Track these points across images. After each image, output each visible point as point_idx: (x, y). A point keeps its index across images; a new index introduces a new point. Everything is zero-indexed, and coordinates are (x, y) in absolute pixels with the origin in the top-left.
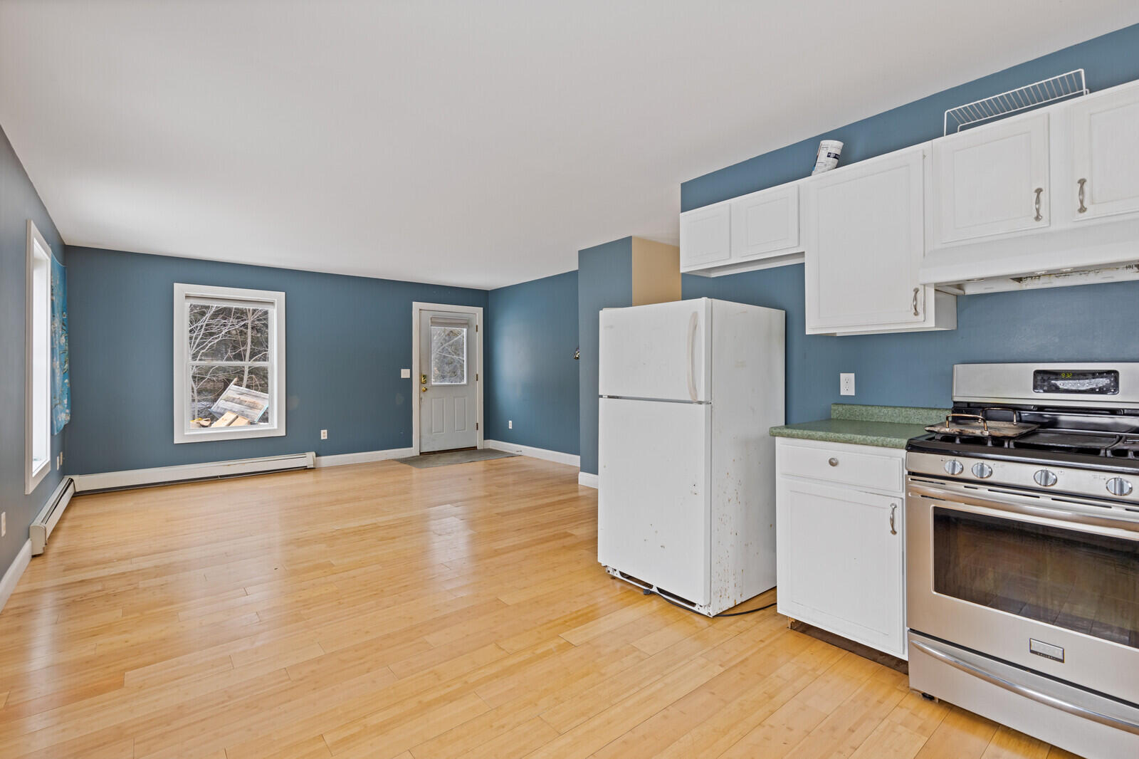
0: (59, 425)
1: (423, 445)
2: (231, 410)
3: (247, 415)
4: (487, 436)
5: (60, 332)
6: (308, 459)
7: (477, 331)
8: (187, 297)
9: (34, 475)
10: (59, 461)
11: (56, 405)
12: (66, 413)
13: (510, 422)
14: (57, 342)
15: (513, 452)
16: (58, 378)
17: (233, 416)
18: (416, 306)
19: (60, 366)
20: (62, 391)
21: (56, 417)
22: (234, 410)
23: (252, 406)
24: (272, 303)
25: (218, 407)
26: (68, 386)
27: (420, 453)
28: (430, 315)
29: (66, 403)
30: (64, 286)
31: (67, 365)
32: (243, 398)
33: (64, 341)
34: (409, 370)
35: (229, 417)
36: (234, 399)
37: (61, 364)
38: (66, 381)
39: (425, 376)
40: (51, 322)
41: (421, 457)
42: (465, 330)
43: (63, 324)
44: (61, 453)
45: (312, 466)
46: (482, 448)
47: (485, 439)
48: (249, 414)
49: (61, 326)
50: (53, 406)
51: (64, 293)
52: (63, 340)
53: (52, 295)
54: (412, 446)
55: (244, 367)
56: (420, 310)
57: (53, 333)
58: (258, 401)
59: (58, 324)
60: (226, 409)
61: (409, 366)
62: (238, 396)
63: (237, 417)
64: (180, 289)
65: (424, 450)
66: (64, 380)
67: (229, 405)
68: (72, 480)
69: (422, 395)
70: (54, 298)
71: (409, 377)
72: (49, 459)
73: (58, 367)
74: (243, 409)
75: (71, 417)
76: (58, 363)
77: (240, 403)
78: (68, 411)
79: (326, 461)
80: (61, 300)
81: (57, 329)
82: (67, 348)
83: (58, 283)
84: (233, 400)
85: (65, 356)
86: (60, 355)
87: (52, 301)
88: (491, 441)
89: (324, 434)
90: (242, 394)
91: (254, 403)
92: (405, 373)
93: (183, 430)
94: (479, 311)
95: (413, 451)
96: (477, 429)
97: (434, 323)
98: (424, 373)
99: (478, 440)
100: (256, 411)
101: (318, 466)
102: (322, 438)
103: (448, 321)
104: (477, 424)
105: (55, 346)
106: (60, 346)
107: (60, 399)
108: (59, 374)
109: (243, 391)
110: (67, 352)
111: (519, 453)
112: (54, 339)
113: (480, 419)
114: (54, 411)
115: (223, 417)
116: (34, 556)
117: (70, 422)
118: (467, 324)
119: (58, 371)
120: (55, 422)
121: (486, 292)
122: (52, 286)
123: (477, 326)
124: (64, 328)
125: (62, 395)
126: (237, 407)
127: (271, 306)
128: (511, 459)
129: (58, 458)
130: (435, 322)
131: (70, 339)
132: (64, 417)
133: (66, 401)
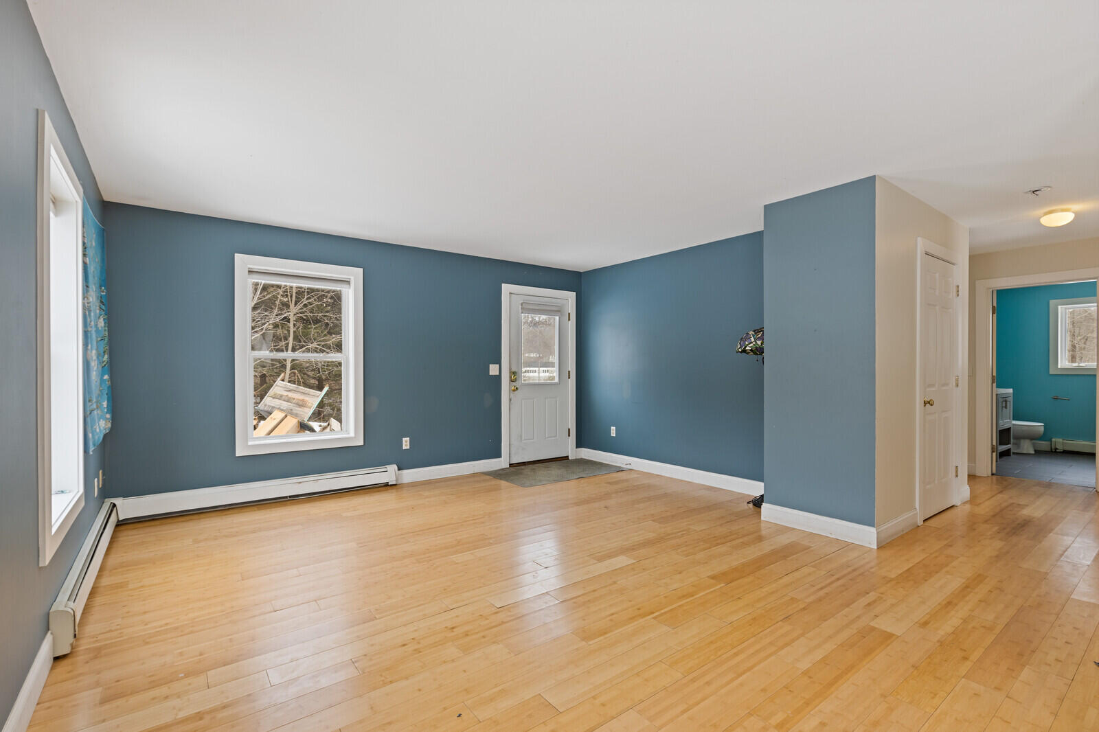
0: (96, 437)
1: (512, 455)
2: (279, 409)
3: (297, 414)
4: (580, 444)
5: (98, 311)
6: (389, 474)
7: (569, 320)
8: (250, 272)
9: (54, 530)
10: (97, 484)
11: (92, 411)
12: (107, 419)
13: (613, 428)
14: (93, 323)
15: (622, 466)
16: (94, 375)
17: (283, 415)
18: (506, 288)
19: (98, 358)
20: (101, 391)
21: (92, 427)
22: (282, 408)
23: (302, 404)
24: (348, 282)
25: (265, 405)
26: (108, 383)
27: (510, 464)
28: (520, 300)
29: (105, 406)
30: (103, 251)
31: (106, 356)
32: (291, 395)
33: (103, 324)
34: (498, 365)
35: (277, 415)
36: (282, 396)
37: (98, 355)
38: (106, 377)
39: (514, 373)
40: (83, 294)
41: (512, 469)
42: (557, 318)
43: (102, 302)
44: (101, 472)
45: (394, 483)
46: (574, 458)
47: (577, 447)
48: (298, 412)
49: (98, 304)
50: (88, 413)
51: (103, 260)
52: (101, 323)
53: (84, 255)
54: (501, 457)
55: (285, 360)
56: (510, 293)
57: (86, 311)
58: (307, 398)
59: (93, 298)
60: (273, 407)
61: (498, 361)
62: (285, 393)
63: (286, 416)
64: (242, 262)
65: (514, 461)
66: (102, 375)
67: (277, 402)
68: (114, 505)
69: (512, 396)
70: (88, 261)
71: (498, 374)
72: (82, 490)
73: (95, 358)
74: (291, 407)
75: (112, 424)
76: (94, 352)
77: (289, 400)
78: (108, 416)
79: (410, 475)
80: (99, 268)
81: (91, 304)
82: (107, 333)
83: (94, 244)
84: (280, 397)
85: (104, 345)
86: (97, 342)
87: (85, 264)
88: (583, 449)
89: (406, 443)
90: (290, 391)
91: (303, 401)
92: (493, 370)
93: (246, 439)
94: (571, 296)
95: (501, 463)
96: (569, 436)
97: (524, 310)
98: (514, 369)
99: (569, 448)
100: (306, 410)
101: (399, 482)
102: (404, 448)
103: (536, 307)
104: (569, 429)
105: (89, 329)
106: (97, 331)
107: (97, 402)
108: (95, 368)
109: (291, 388)
110: (106, 339)
111: (629, 467)
112: (88, 320)
113: (571, 423)
114: (88, 420)
115: (271, 416)
116: (56, 659)
117: (112, 429)
118: (558, 311)
119: (94, 364)
120: (90, 435)
121: (580, 273)
122: (84, 244)
123: (569, 314)
124: (103, 307)
125: (100, 396)
126: (285, 405)
127: (347, 286)
128: (620, 474)
129: (96, 480)
130: (526, 308)
131: (110, 322)
132: (102, 425)
133: (105, 404)
